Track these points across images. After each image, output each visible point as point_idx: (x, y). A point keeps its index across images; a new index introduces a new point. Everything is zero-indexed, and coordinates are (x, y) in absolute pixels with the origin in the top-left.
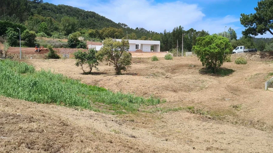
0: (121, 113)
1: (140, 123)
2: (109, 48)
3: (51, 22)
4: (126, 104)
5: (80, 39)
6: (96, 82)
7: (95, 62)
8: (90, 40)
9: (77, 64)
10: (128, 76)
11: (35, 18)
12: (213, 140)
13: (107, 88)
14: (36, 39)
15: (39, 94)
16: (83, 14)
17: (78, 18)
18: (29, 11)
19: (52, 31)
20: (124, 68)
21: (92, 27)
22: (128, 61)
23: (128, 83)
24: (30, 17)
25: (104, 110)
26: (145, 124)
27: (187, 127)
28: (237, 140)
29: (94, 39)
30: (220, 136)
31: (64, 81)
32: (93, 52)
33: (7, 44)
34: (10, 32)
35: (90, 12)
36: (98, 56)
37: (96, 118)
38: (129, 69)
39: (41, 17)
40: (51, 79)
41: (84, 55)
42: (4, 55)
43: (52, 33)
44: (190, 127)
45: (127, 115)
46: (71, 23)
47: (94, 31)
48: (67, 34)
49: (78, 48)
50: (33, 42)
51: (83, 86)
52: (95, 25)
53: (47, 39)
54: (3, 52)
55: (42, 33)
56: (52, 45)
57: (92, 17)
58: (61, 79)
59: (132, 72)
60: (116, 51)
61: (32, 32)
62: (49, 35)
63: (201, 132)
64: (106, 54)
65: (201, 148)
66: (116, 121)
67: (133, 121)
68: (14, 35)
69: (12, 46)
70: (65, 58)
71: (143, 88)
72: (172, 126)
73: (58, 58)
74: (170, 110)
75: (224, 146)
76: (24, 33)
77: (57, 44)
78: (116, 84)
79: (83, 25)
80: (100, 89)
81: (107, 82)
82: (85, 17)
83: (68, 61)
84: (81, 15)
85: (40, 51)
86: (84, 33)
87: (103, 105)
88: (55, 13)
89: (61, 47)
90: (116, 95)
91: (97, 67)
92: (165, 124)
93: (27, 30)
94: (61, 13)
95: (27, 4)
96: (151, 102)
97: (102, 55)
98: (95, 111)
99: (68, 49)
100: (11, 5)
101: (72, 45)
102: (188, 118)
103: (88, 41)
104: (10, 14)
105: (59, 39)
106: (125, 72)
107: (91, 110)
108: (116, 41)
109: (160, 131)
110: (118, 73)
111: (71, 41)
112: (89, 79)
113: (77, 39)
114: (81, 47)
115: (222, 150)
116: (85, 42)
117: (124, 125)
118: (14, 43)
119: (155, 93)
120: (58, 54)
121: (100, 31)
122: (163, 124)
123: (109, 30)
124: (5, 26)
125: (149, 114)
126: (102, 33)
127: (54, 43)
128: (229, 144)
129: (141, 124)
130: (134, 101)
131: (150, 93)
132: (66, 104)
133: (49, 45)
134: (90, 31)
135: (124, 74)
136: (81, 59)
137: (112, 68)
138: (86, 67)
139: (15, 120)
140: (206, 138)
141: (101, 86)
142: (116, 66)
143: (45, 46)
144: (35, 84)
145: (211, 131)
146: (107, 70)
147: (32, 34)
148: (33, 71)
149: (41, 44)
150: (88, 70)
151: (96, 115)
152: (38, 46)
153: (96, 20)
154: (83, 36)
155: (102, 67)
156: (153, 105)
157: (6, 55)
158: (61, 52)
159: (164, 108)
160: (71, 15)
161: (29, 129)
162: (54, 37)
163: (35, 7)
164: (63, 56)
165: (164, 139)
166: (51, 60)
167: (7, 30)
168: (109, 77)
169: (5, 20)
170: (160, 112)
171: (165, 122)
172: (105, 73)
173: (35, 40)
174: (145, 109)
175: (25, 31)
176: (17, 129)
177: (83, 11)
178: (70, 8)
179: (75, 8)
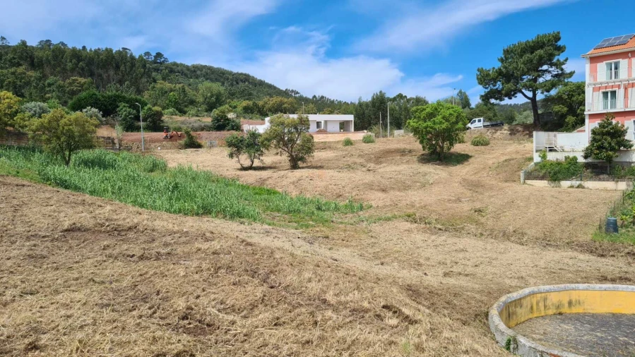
0: (307, 227)
1: (338, 240)
2: (279, 129)
3: (184, 91)
4: (313, 213)
5: (231, 116)
6: (263, 181)
7: (257, 151)
8: (245, 118)
9: (231, 156)
10: (311, 170)
11: (158, 86)
12: (452, 261)
13: (280, 190)
14: (163, 118)
15: (185, 202)
16: (231, 77)
17: (223, 84)
18: (149, 76)
19: (186, 106)
20: (302, 159)
21: (246, 97)
22: (309, 148)
23: (311, 181)
24: (152, 85)
25: (283, 223)
26: (345, 242)
27: (408, 243)
28: (488, 259)
29: (251, 115)
30: (461, 255)
31: (213, 181)
32: (254, 135)
33: (119, 128)
34: (124, 110)
35: (241, 74)
36: (263, 141)
37: (276, 235)
38: (311, 159)
39: (167, 85)
40: (194, 179)
41: (241, 141)
42: (117, 146)
43: (186, 109)
44: (414, 243)
45: (317, 229)
46: (215, 92)
47: (250, 103)
48: (210, 109)
49: (228, 130)
50: (159, 124)
51: (243, 187)
52: (250, 94)
53: (179, 118)
54: (116, 141)
55: (171, 110)
56: (188, 127)
57: (245, 82)
58: (209, 178)
59: (314, 164)
60: (290, 132)
61: (157, 108)
62: (183, 112)
63: (431, 250)
64: (274, 138)
65: (435, 274)
66: (305, 239)
67: (327, 237)
68: (130, 114)
69: (127, 131)
70: (211, 146)
71: (335, 187)
72: (387, 243)
73: (199, 146)
74: (380, 219)
75: (469, 270)
76: (145, 111)
77: (196, 125)
78: (293, 183)
79: (232, 95)
80: (269, 192)
81: (279, 180)
82: (235, 83)
83: (216, 150)
84: (228, 79)
85: (171, 137)
86: (235, 107)
87: (278, 215)
88: (187, 77)
89: (202, 129)
90: (295, 199)
91: (261, 158)
92: (376, 241)
93: (149, 106)
94: (197, 77)
95: (145, 66)
96: (350, 208)
97: (269, 140)
98: (270, 225)
99: (214, 132)
100: (122, 68)
101: (219, 126)
102: (409, 231)
103: (242, 119)
104: (121, 82)
105: (198, 118)
106: (305, 165)
107: (263, 223)
108: (288, 118)
109: (370, 250)
110: (294, 166)
111: (217, 120)
112: (251, 177)
113: (225, 116)
114: (233, 129)
115: (467, 275)
116: (237, 121)
117: (316, 245)
118: (130, 127)
119: (354, 194)
120: (199, 141)
121: (260, 103)
122: (373, 240)
123: (274, 101)
124: (115, 100)
125: (349, 227)
126: (263, 106)
127: (190, 123)
128: (476, 266)
129: (340, 241)
130: (324, 208)
131: (347, 195)
132: (226, 216)
133: (184, 127)
134: (245, 103)
135: (303, 168)
136: (237, 146)
137: (284, 158)
138: (245, 159)
139: (183, 239)
140: (440, 258)
141: (269, 186)
142: (291, 156)
143: (179, 129)
144: (176, 187)
145: (446, 249)
146: (276, 163)
147: (157, 112)
148: (164, 168)
149: (171, 126)
150: (247, 163)
151: (274, 231)
152: (168, 130)
153: (251, 86)
154: (235, 112)
155: (269, 158)
156: (353, 212)
157: (120, 145)
158: (204, 137)
159: (370, 217)
160: (212, 80)
161: (212, 251)
162: (189, 114)
163: (157, 70)
164: (208, 144)
165: (378, 262)
166: (189, 150)
167: (118, 107)
168: (282, 173)
169: (114, 92)
170: (365, 223)
171: (376, 238)
172: (274, 168)
173: (162, 121)
174: (342, 218)
175: (146, 108)
176: (194, 250)
177: (230, 73)
178: (210, 68)
179: (217, 68)
